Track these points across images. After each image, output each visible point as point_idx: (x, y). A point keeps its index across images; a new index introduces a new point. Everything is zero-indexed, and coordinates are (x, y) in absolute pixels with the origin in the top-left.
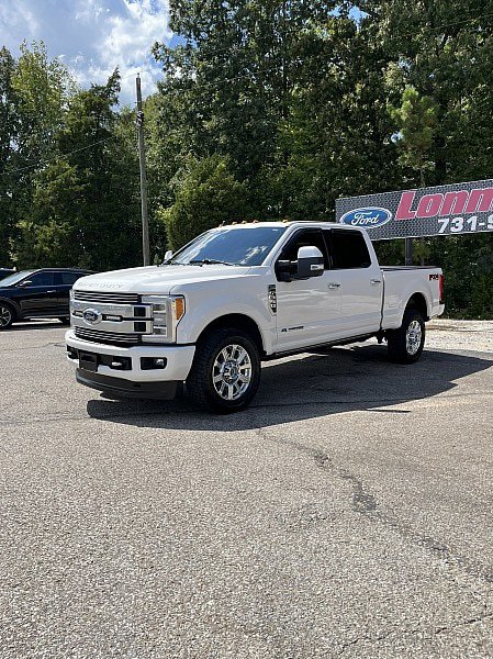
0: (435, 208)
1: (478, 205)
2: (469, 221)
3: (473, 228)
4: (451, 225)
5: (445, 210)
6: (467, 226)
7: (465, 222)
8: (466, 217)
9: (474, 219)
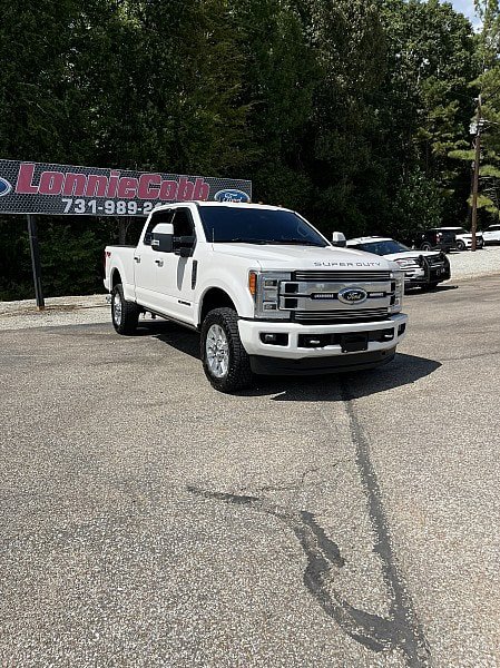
0: (57, 187)
1: (96, 190)
2: (90, 204)
3: (94, 211)
4: (74, 206)
5: (68, 189)
6: (89, 209)
7: (86, 205)
8: (87, 200)
9: (93, 203)
